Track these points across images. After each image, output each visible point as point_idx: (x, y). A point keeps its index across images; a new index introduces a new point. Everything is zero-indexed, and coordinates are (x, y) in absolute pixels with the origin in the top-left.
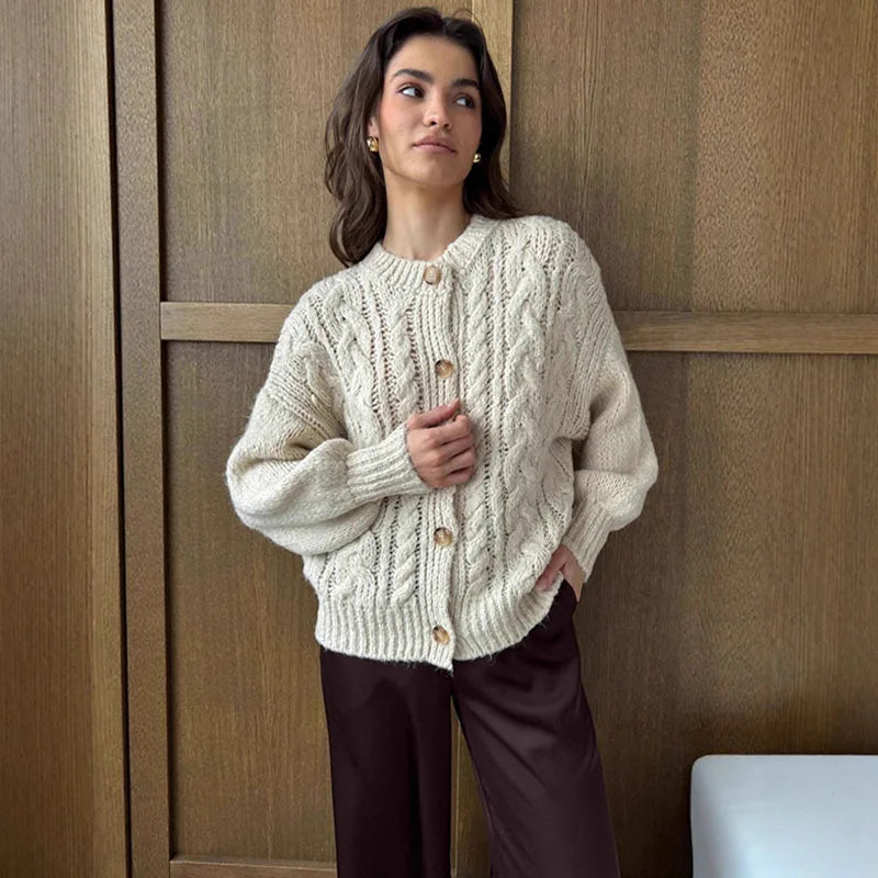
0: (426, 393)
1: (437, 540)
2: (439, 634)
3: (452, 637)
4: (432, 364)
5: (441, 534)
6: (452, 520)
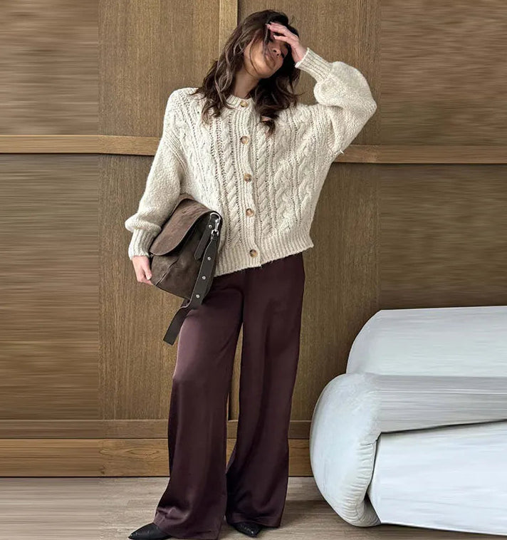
0: (235, 150)
1: (247, 214)
2: (253, 253)
3: (259, 253)
4: (239, 138)
5: (249, 212)
6: (253, 205)
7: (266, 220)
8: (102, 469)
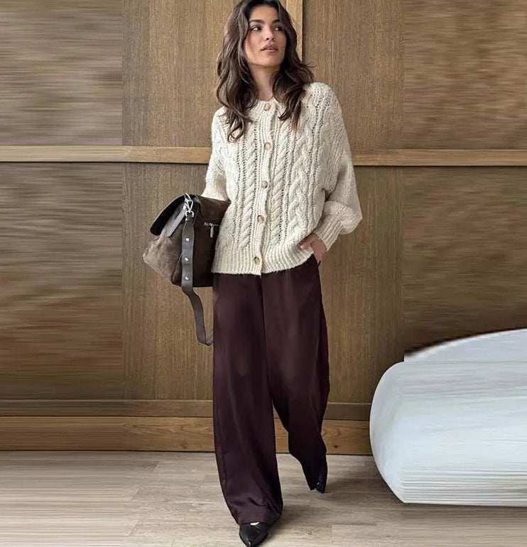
1: (258, 220)
3: (261, 261)
4: (263, 145)
6: (264, 212)
7: (276, 230)
8: (184, 444)
